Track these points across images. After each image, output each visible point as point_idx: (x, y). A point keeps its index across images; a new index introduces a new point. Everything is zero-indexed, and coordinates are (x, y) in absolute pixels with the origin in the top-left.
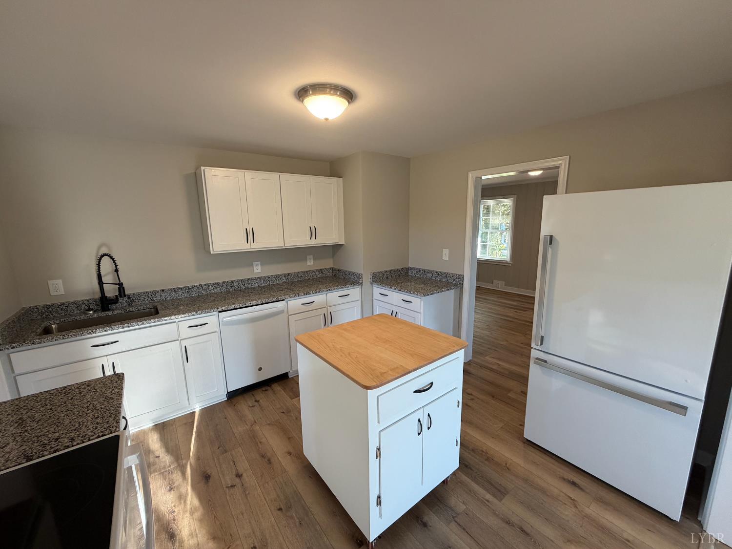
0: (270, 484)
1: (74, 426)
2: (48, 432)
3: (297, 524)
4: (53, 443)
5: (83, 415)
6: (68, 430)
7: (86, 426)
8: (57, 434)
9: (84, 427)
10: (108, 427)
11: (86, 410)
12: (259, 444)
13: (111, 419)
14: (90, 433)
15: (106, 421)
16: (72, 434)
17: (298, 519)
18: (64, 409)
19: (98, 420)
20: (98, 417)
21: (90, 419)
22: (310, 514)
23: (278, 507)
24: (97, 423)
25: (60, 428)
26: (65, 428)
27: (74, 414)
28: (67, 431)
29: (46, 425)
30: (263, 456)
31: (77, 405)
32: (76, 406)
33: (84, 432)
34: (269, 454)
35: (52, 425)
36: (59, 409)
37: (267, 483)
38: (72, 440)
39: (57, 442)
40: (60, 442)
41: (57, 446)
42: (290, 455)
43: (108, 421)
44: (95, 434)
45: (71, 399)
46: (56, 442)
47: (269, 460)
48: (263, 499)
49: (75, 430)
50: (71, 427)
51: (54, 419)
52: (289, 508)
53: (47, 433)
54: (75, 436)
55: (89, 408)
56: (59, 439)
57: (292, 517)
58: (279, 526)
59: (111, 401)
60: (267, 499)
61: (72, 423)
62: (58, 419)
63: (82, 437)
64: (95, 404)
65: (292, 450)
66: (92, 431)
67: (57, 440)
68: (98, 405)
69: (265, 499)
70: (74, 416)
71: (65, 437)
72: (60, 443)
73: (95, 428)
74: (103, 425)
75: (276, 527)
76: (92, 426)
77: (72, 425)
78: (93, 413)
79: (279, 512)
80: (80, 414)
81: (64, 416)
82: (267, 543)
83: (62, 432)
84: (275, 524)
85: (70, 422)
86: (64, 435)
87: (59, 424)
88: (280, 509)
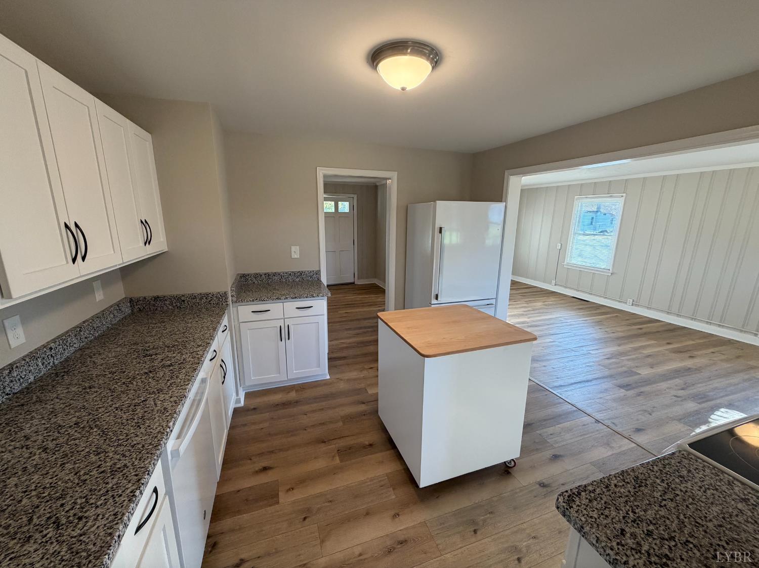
0: (439, 542)
1: (713, 494)
2: (748, 522)
3: (492, 516)
4: (752, 501)
5: (689, 496)
6: (724, 498)
7: (703, 481)
8: (740, 506)
9: (705, 483)
10: (685, 459)
11: (678, 498)
12: (361, 558)
13: (673, 461)
14: (707, 471)
15: (678, 465)
16: (724, 488)
17: (486, 514)
18: (700, 534)
19: (685, 473)
20: (681, 476)
21: (689, 485)
22: (482, 503)
23: (473, 533)
24: (689, 471)
25: (731, 510)
26: (725, 503)
27: (697, 509)
28: (727, 497)
29: (743, 535)
30: (390, 551)
31: (678, 518)
32: (682, 517)
33: (711, 478)
34: (389, 543)
35: (735, 525)
36: (705, 542)
37: (437, 545)
38: (730, 483)
39: (747, 497)
40: (744, 495)
41: (750, 493)
42: (398, 515)
43: (678, 463)
44: (704, 466)
45: (672, 538)
46: (748, 499)
47: (401, 543)
48: (460, 551)
49: (717, 490)
50: (717, 497)
51: (727, 532)
52: (474, 522)
53: (750, 520)
54: (723, 483)
55: (672, 496)
56: (742, 499)
57: (484, 521)
58: (494, 533)
59: (641, 477)
60: (460, 546)
61: (711, 500)
62: (721, 526)
63: (718, 476)
64: (659, 494)
65: (393, 513)
66: (704, 471)
67: (745, 500)
68: (659, 488)
69: (461, 548)
70: (701, 507)
71: (734, 492)
72: (746, 492)
73: (697, 471)
74: (686, 466)
75: (496, 537)
76: (696, 475)
77: (714, 498)
78: (678, 486)
79: (479, 533)
80: (691, 500)
81: (711, 520)
82: (513, 546)
83: (733, 502)
84: (493, 537)
85: (712, 503)
86: (734, 496)
87: (726, 516)
88: (475, 531)
